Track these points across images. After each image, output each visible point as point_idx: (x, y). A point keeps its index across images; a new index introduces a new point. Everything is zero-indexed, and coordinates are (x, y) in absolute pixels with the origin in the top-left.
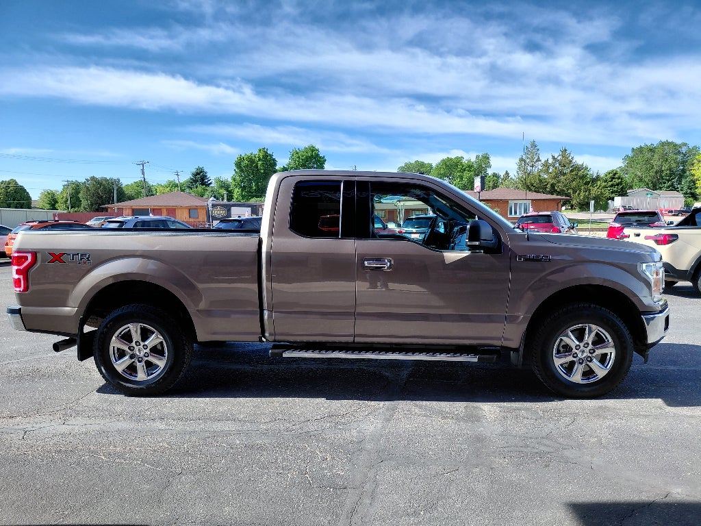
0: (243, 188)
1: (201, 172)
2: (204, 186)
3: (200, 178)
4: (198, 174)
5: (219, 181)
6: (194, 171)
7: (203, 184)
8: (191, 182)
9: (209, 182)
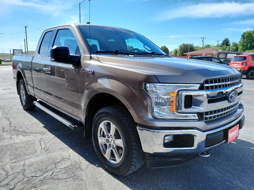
0: (243, 46)
1: (227, 40)
2: (227, 46)
3: (226, 43)
4: (225, 41)
5: (234, 43)
6: (224, 39)
7: (226, 45)
8: (222, 45)
9: (230, 44)
